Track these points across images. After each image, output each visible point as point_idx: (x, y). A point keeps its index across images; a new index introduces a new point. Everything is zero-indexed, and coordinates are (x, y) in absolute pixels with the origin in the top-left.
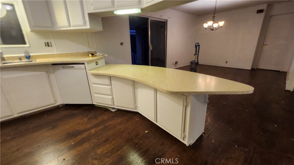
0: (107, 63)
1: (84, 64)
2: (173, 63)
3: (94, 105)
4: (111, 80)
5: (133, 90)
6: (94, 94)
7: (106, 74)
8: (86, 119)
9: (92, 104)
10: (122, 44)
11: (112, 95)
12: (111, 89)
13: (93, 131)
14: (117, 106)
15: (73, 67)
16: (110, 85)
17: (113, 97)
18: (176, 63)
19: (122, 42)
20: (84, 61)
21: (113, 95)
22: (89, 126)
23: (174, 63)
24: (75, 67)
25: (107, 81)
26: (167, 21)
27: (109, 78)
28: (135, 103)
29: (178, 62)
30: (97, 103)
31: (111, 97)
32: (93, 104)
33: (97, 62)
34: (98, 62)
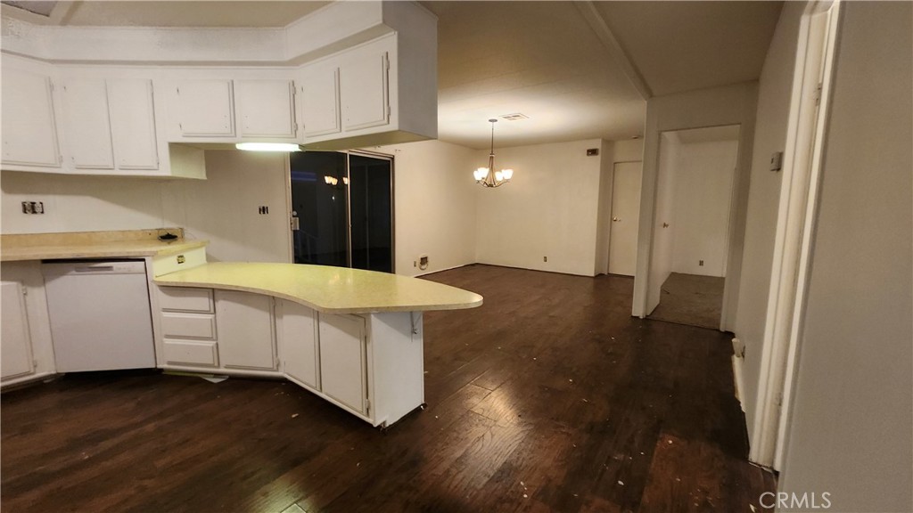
0: (210, 259)
1: (144, 260)
2: (415, 263)
3: (161, 370)
4: (216, 298)
5: (272, 320)
6: (165, 339)
7: (201, 284)
8: (131, 405)
9: (154, 366)
10: (264, 210)
11: (214, 337)
12: (214, 324)
13: (150, 427)
14: (227, 367)
15: (109, 268)
16: (212, 311)
17: (217, 344)
18: (424, 261)
19: (265, 206)
20: (144, 252)
21: (217, 340)
22: (138, 418)
23: (419, 262)
24: (114, 268)
25: (203, 302)
26: (393, 159)
27: (211, 293)
28: (274, 353)
29: (429, 260)
30: (169, 363)
31: (212, 343)
32: (159, 366)
33: (182, 257)
34: (185, 255)
